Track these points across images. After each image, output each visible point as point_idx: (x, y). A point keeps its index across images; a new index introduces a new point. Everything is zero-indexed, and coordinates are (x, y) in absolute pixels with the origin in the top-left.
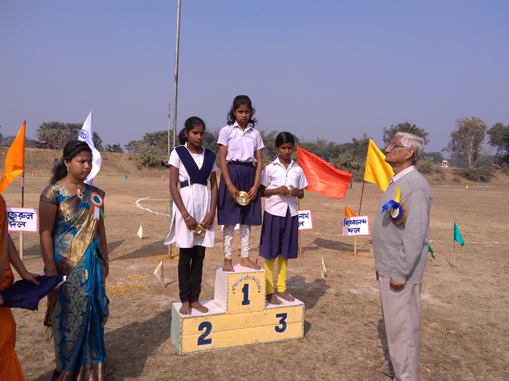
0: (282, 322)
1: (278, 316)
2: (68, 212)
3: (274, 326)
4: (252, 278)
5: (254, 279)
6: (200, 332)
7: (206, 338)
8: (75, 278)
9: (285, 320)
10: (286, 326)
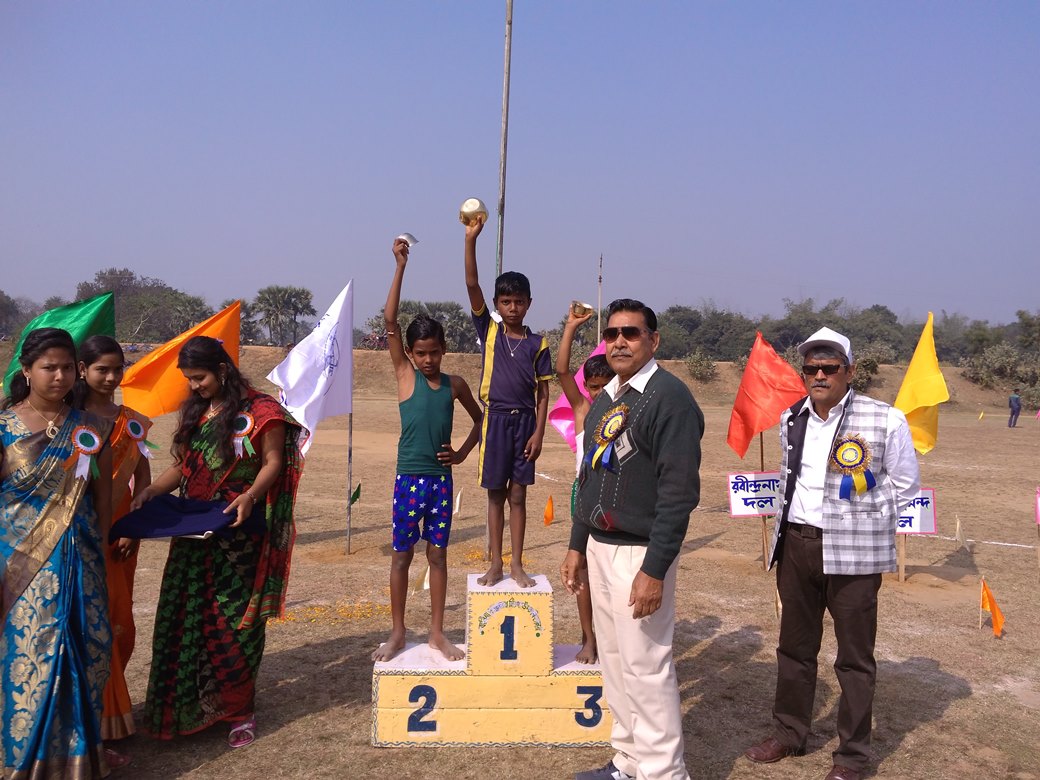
0: (590, 704)
1: (581, 690)
2: (23, 462)
3: (573, 711)
4: (521, 605)
5: (525, 606)
6: (413, 704)
7: (425, 719)
8: (34, 590)
9: (599, 702)
10: (600, 713)
